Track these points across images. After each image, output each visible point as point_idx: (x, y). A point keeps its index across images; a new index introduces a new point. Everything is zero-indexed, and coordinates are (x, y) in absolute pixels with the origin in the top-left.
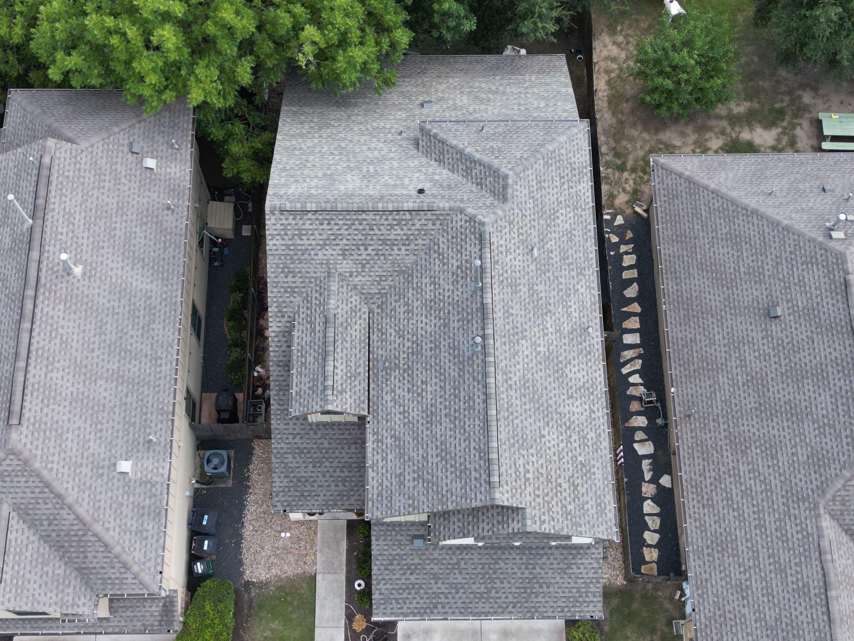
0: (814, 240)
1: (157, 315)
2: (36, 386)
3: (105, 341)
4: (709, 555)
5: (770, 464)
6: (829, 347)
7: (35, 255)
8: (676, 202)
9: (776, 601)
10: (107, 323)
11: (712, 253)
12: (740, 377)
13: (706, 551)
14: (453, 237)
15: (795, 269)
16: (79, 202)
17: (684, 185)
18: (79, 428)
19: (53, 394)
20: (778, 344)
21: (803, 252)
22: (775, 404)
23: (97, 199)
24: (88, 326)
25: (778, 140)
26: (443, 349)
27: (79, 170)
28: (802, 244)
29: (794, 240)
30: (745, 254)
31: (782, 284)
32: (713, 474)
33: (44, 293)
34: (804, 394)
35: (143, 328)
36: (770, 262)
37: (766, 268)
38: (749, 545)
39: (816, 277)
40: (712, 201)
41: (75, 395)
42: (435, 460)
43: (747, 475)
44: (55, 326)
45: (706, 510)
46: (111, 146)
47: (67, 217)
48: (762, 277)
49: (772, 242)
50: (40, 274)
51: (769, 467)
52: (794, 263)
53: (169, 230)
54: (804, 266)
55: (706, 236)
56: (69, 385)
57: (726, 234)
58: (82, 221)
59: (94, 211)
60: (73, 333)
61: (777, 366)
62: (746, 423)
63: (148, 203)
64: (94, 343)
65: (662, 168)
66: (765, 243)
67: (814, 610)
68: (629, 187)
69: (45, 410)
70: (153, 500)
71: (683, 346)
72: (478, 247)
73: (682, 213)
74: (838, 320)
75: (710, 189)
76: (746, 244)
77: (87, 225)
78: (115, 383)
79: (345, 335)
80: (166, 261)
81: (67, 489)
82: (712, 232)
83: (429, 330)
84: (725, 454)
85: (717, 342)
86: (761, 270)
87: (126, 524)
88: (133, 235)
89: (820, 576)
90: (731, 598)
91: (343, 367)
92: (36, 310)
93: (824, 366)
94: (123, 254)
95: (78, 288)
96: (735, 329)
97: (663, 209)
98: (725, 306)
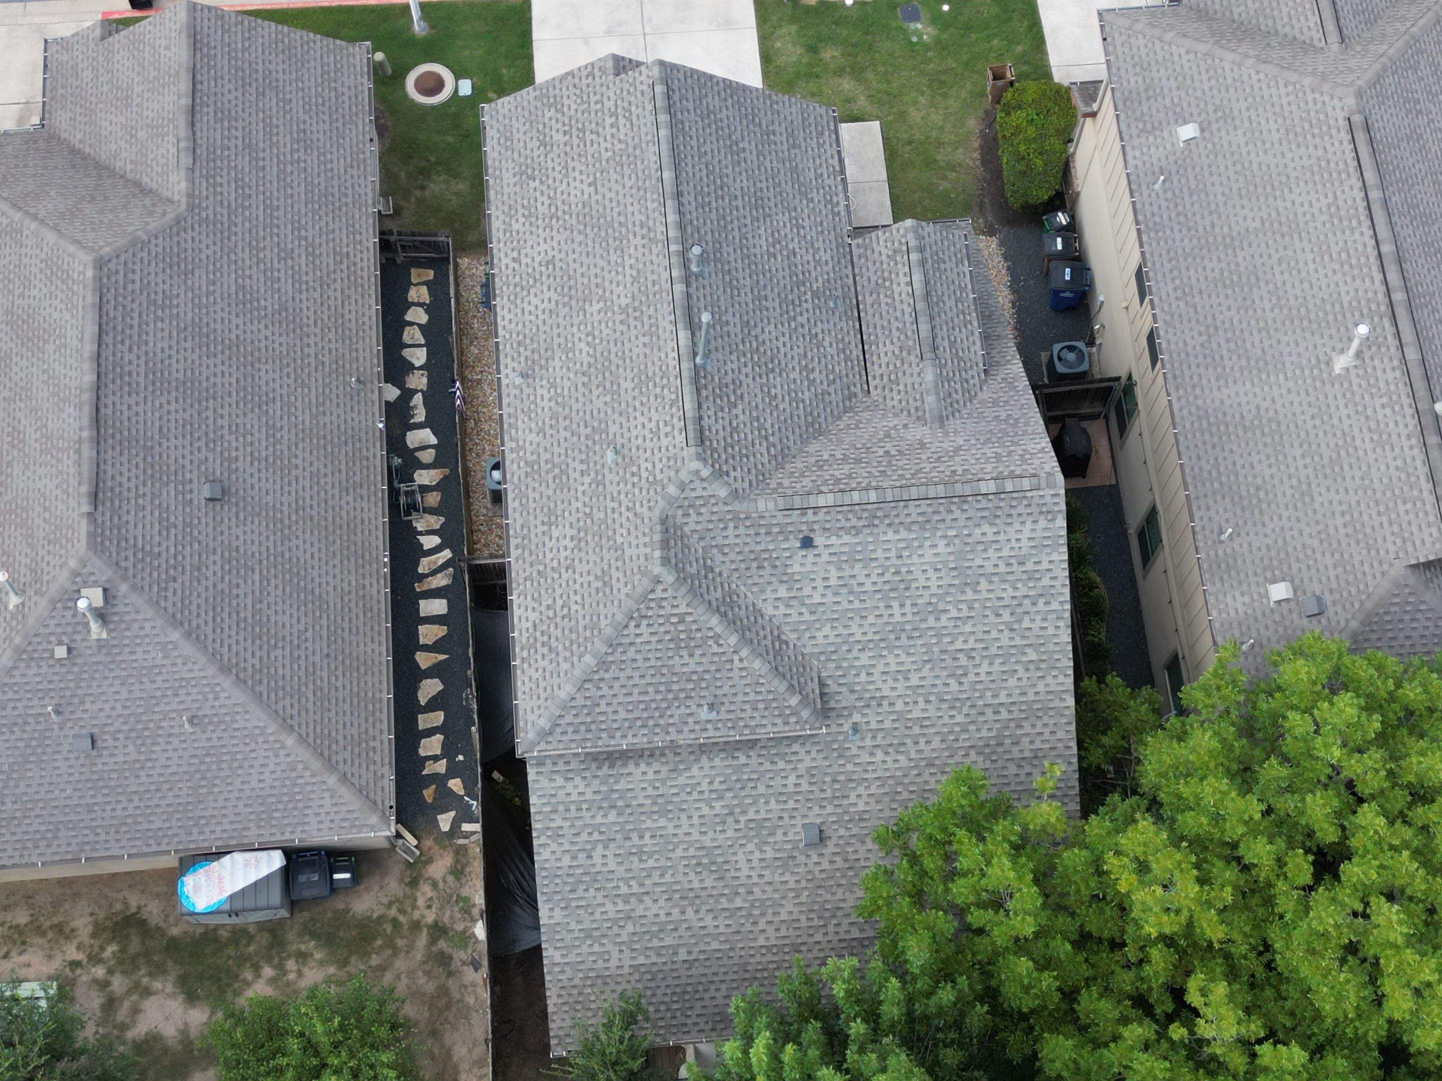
0: (134, 587)
1: (1201, 359)
2: (1343, 176)
3: (1267, 283)
4: (346, 196)
5: (248, 281)
6: (137, 414)
7: (1412, 354)
8: (355, 731)
9: (261, 115)
10: (1272, 310)
11: (303, 619)
12: (279, 413)
13: (349, 200)
14: (747, 457)
15: (172, 550)
16: (1373, 470)
17: (340, 758)
18: (1266, 152)
19: (1317, 178)
20: (214, 442)
21: (155, 574)
22: (230, 358)
23: (1346, 490)
24: (1298, 292)
25: (136, 1011)
26: (748, 290)
27: (1391, 523)
28: (155, 588)
29: (166, 598)
30: (249, 601)
31: (196, 533)
32: (331, 292)
33: (1378, 305)
34: (185, 359)
35: (1216, 329)
36: (210, 574)
37: (218, 568)
38: (289, 191)
39: (140, 526)
40: (295, 712)
41: (1286, 190)
42: (746, 145)
43: (282, 275)
44: (1346, 267)
45: (345, 250)
46: (1353, 590)
47: (1385, 437)
48: (227, 554)
49: (203, 607)
50: (1393, 330)
51: (250, 277)
52: (172, 562)
53: (1219, 498)
54: (156, 550)
55: (309, 652)
56: (1299, 200)
57: (276, 646)
58: (1358, 442)
59: (1346, 467)
60: (1316, 271)
61: (220, 411)
62: (276, 346)
63: (1264, 525)
64: (1282, 273)
65: (375, 803)
66: (214, 609)
67: (213, 90)
68: (426, 891)
69: (1320, 152)
70: (1138, 113)
71: (361, 486)
72: (706, 422)
73: (347, 707)
74: (118, 449)
75: (295, 735)
76: (245, 619)
77: (1349, 440)
78: (1235, 234)
79: (902, 337)
80: (1209, 447)
81: (1258, 73)
82: (299, 657)
83: (772, 327)
84: (311, 314)
85: (307, 474)
86: (227, 567)
87: (1167, 69)
88: (1273, 460)
89: (198, 125)
90: (321, 136)
91: (897, 289)
92: (1381, 276)
93: (150, 388)
94: (1279, 424)
95: (1331, 337)
96: (278, 487)
97: (378, 725)
98: (290, 527)
